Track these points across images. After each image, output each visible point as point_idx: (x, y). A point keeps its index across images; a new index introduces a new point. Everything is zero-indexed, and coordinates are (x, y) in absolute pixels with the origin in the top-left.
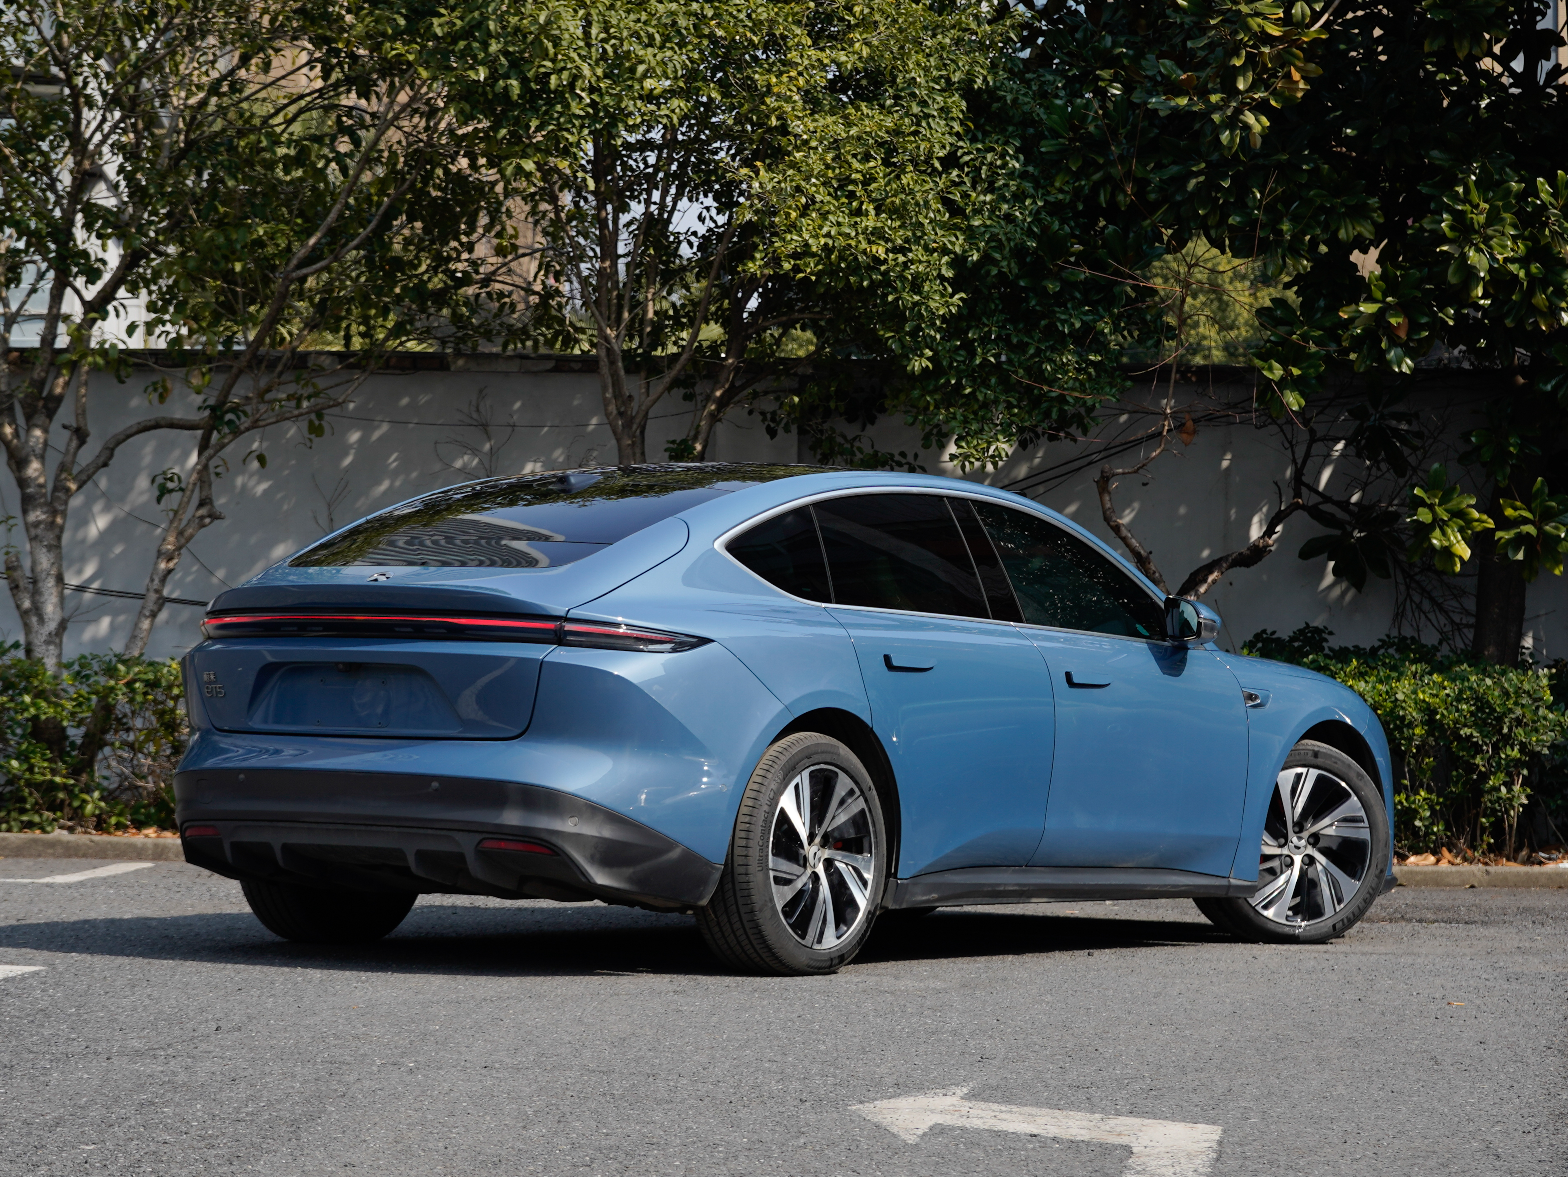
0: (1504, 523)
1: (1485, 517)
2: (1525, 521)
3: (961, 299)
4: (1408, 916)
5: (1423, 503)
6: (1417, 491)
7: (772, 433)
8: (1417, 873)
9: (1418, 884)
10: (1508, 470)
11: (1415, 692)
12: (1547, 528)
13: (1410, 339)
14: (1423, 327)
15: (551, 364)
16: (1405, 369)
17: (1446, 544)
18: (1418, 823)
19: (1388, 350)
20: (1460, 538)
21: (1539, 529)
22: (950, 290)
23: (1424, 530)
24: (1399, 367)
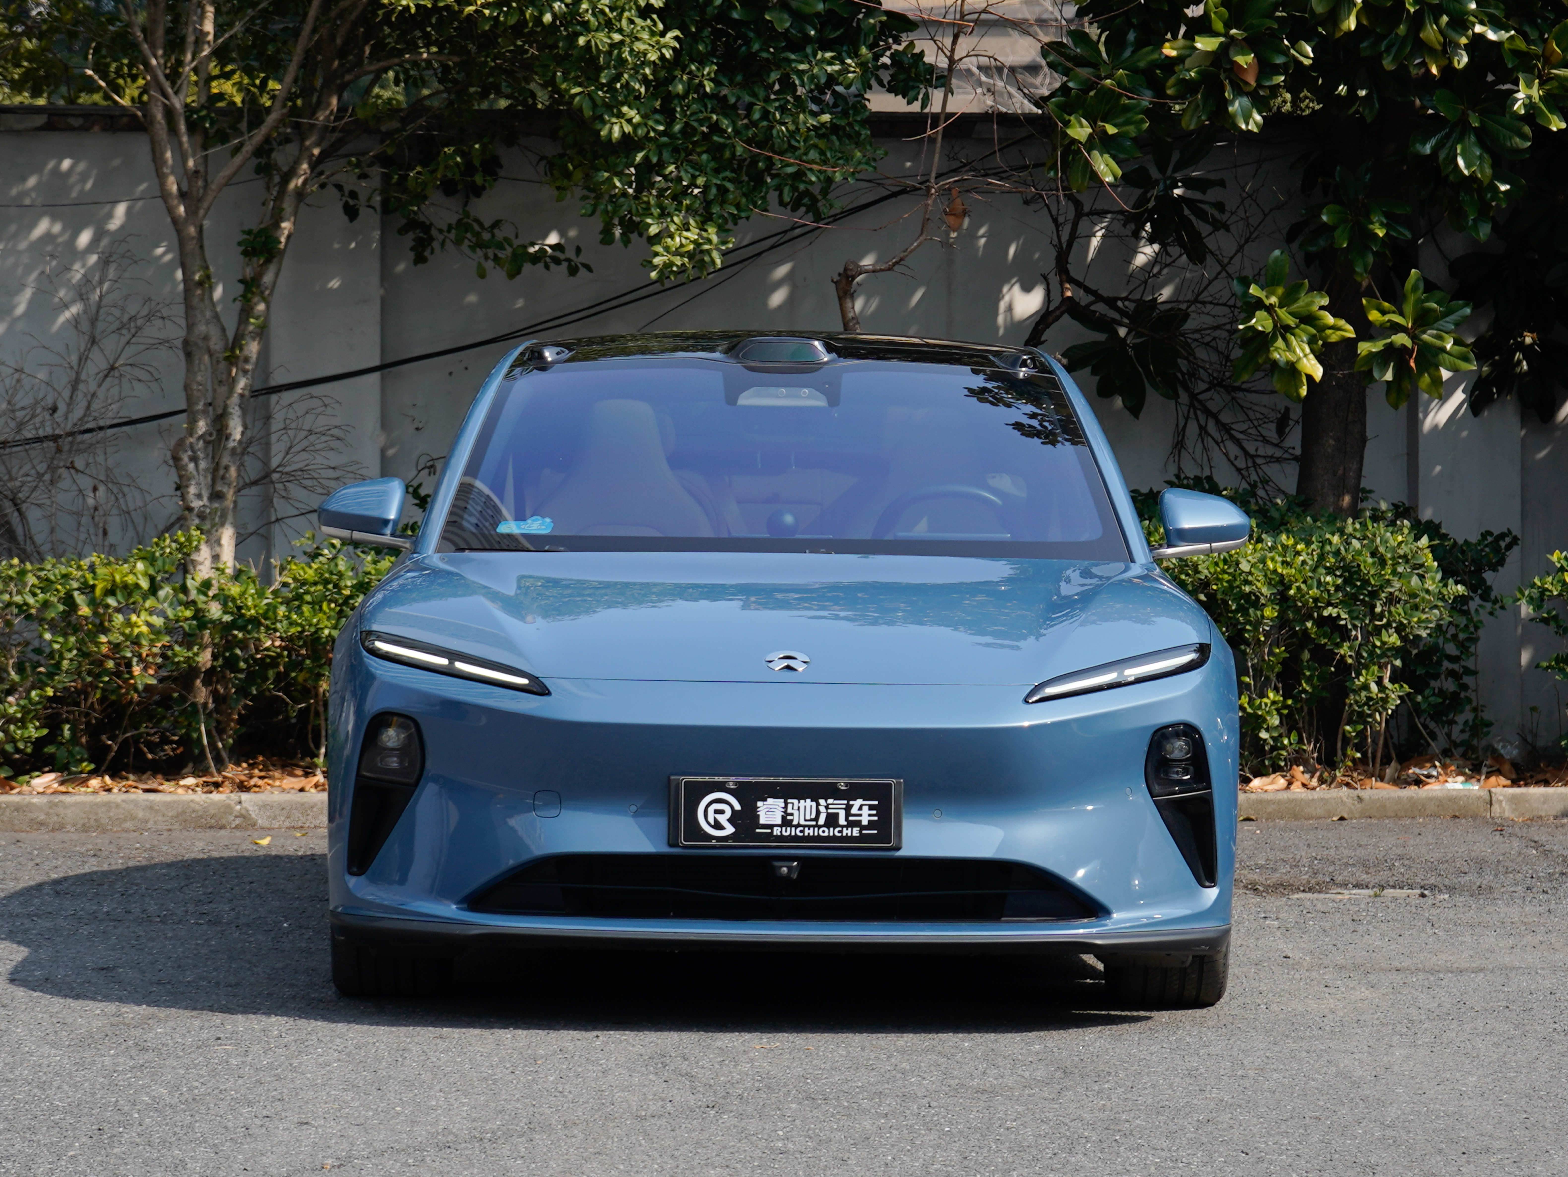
0: (1366, 331)
1: (1342, 323)
2: (1396, 328)
3: (676, 38)
4: (1339, 879)
5: (1259, 304)
6: (1254, 290)
7: (351, 212)
8: (1269, 802)
9: (1270, 817)
10: (1370, 259)
11: (1263, 561)
12: (1425, 337)
13: (1260, 86)
14: (1276, 70)
15: (41, 120)
16: (1252, 127)
17: (1291, 357)
18: (1264, 735)
19: (1232, 102)
20: (1308, 350)
21: (1414, 338)
22: (661, 26)
23: (1262, 341)
24: (1247, 124)
